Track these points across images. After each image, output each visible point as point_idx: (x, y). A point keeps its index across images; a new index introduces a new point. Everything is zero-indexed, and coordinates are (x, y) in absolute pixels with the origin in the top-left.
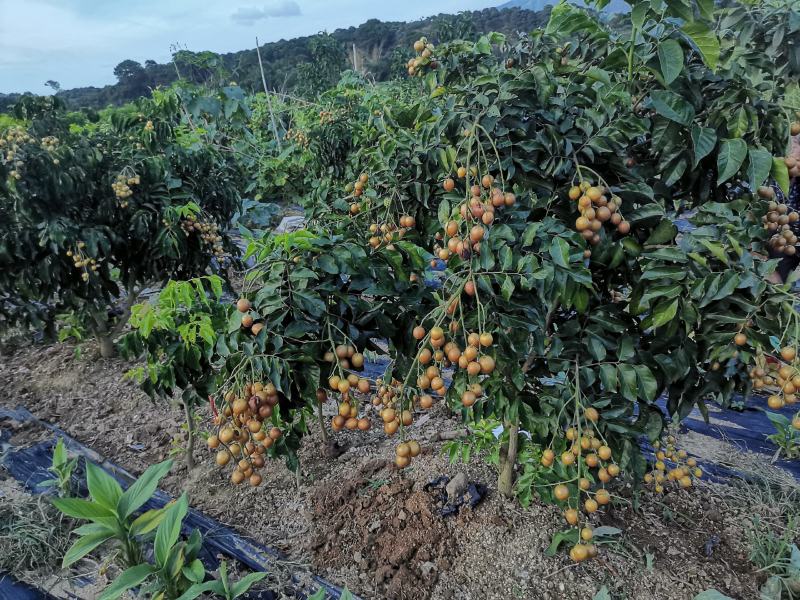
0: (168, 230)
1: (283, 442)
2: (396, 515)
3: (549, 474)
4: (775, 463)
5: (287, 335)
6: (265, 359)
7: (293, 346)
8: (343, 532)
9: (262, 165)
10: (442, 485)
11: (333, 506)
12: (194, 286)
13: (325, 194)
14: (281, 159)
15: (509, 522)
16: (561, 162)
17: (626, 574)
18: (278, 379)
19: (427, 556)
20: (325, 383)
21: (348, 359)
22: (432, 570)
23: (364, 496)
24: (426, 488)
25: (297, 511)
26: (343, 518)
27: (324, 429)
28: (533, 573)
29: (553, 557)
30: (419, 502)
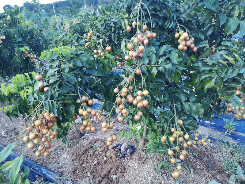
0: (17, 57)
1: (61, 133)
2: (103, 158)
3: (158, 143)
4: (226, 135)
5: (60, 92)
6: (50, 102)
7: (63, 97)
8: (83, 165)
9: (54, 39)
10: (119, 147)
11: (80, 156)
12: (26, 76)
13: (76, 38)
14: (60, 37)
15: (143, 159)
16: (172, 23)
17: (184, 176)
18: (56, 111)
19: (114, 173)
20: (77, 112)
21: (86, 102)
22: (116, 178)
23: (91, 152)
24: (113, 148)
25: (66, 158)
26: (83, 160)
27: (76, 127)
28: (152, 178)
29: (159, 172)
30: (111, 153)
